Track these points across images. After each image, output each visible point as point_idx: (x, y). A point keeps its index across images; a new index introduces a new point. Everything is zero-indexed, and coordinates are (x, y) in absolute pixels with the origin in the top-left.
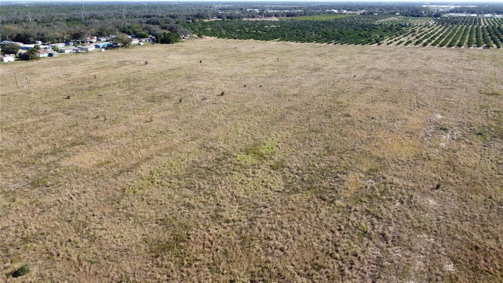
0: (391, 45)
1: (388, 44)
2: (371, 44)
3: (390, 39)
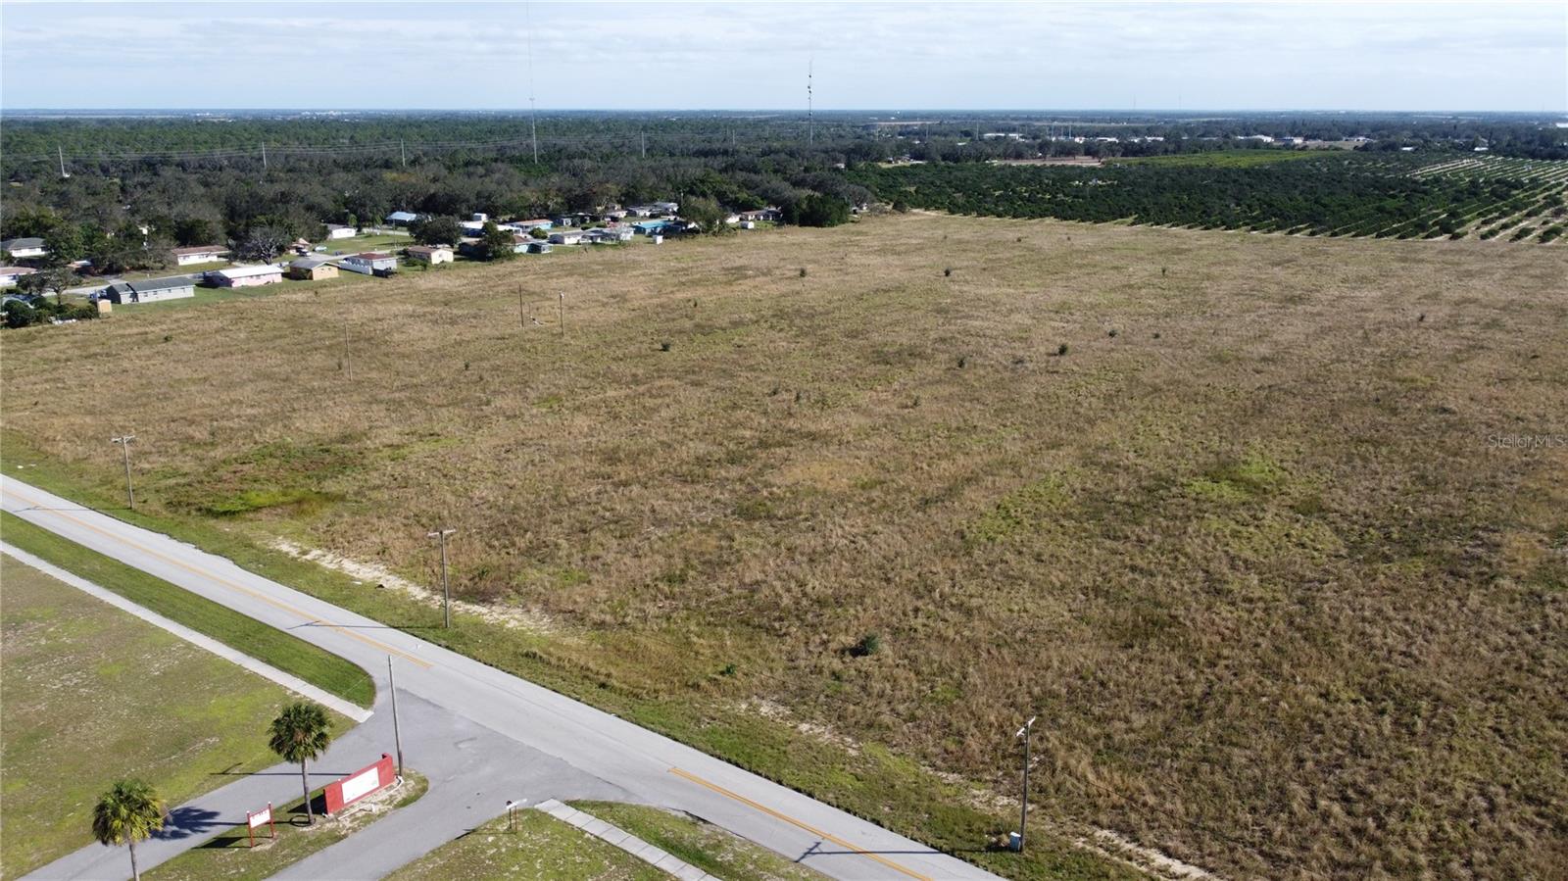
0: (1493, 240)
1: (1484, 237)
2: (1427, 237)
3: (1485, 223)
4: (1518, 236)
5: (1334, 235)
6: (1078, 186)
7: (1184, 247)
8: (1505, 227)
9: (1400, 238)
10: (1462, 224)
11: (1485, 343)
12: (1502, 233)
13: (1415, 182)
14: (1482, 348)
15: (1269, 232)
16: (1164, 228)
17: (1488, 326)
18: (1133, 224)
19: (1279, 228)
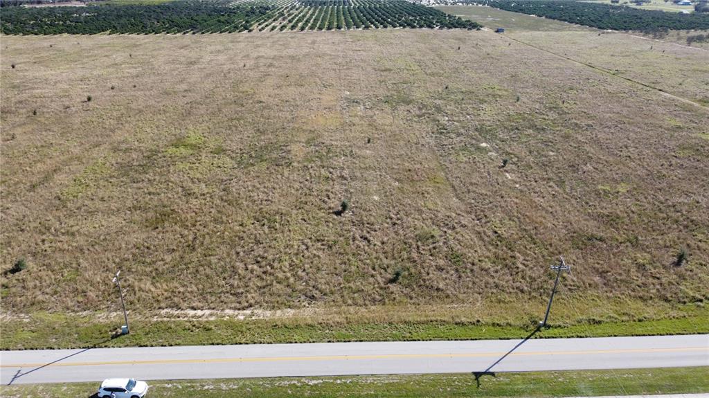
0: (263, 31)
1: (260, 30)
2: (240, 32)
3: (259, 24)
4: (272, 29)
5: (203, 33)
6: (76, 17)
7: (138, 43)
8: (267, 26)
9: (230, 32)
10: (251, 25)
11: (269, 73)
12: (266, 28)
13: (230, 9)
14: (269, 75)
15: (175, 34)
16: (126, 35)
17: (269, 66)
18: (110, 34)
19: (179, 32)
